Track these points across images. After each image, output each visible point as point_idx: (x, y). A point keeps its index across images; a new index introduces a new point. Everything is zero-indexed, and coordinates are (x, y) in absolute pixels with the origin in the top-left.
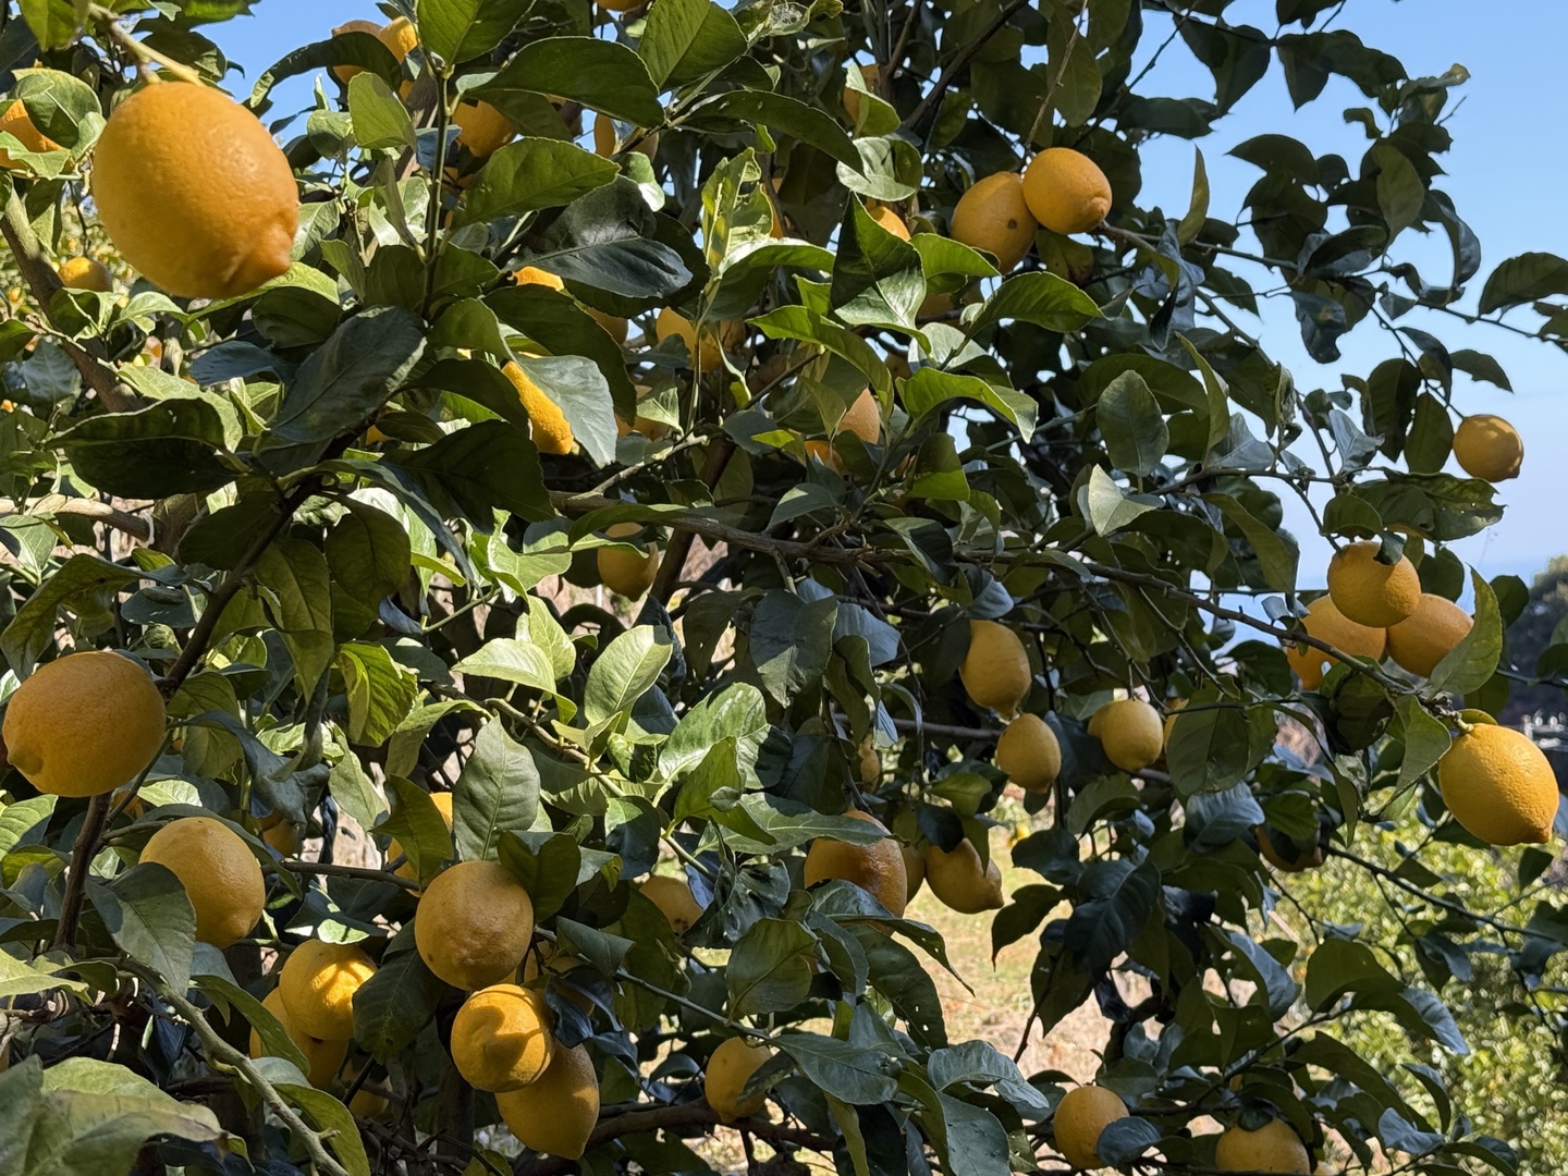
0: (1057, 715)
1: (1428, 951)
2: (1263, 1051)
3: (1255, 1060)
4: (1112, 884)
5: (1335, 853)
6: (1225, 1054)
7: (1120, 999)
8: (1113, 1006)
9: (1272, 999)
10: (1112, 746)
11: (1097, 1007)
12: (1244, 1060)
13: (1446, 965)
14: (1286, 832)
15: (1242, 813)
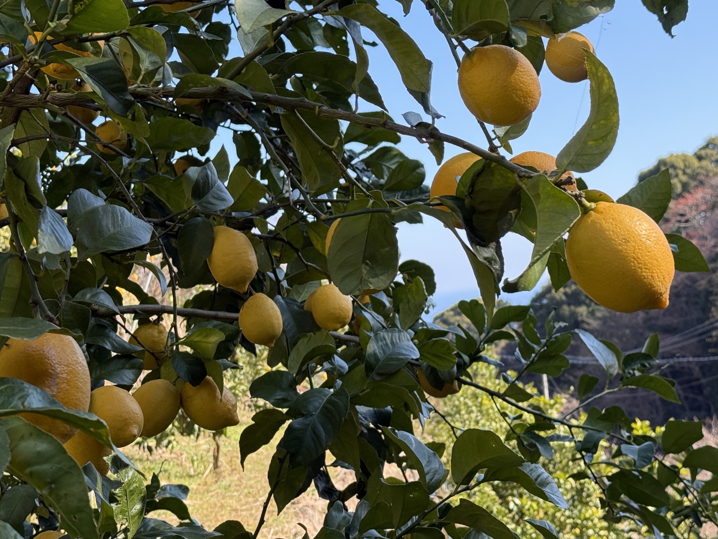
0: (283, 298)
1: (525, 443)
2: (423, 516)
3: (418, 523)
4: (317, 404)
5: (466, 383)
6: (396, 520)
7: (333, 486)
8: (328, 491)
9: (428, 478)
10: (318, 316)
11: (316, 493)
12: (410, 523)
13: (538, 449)
14: (435, 366)
15: (404, 352)
